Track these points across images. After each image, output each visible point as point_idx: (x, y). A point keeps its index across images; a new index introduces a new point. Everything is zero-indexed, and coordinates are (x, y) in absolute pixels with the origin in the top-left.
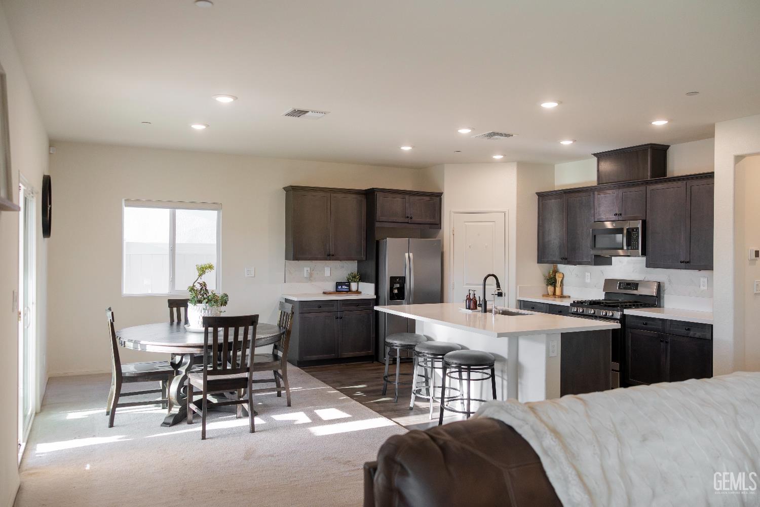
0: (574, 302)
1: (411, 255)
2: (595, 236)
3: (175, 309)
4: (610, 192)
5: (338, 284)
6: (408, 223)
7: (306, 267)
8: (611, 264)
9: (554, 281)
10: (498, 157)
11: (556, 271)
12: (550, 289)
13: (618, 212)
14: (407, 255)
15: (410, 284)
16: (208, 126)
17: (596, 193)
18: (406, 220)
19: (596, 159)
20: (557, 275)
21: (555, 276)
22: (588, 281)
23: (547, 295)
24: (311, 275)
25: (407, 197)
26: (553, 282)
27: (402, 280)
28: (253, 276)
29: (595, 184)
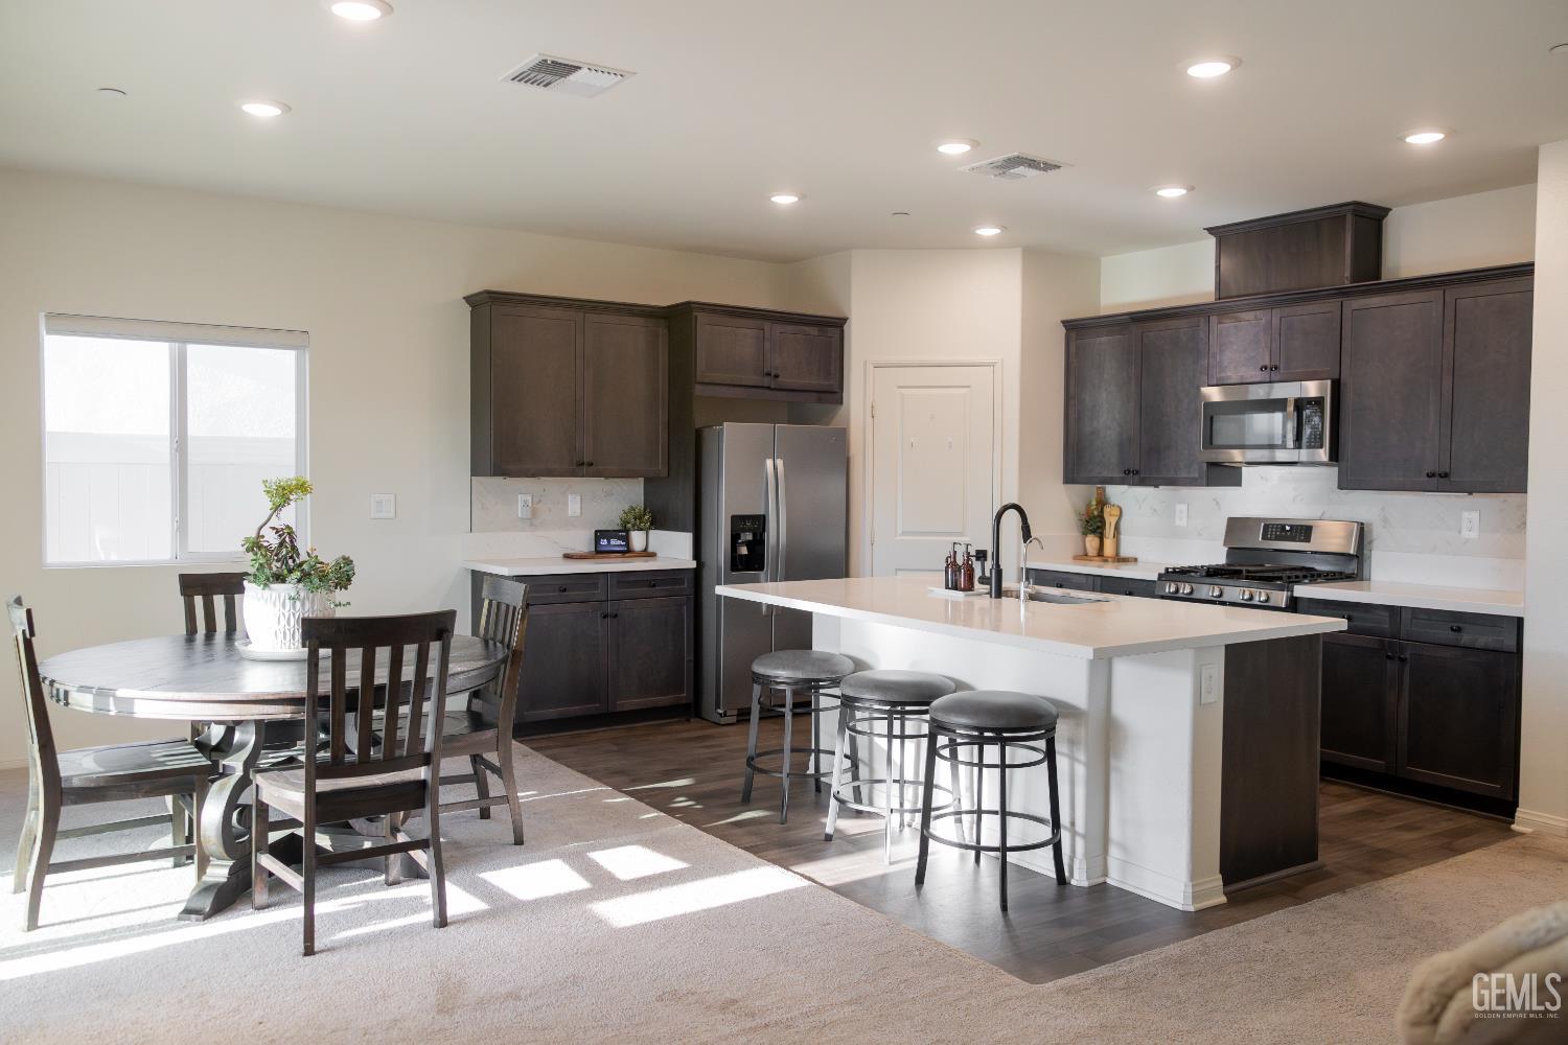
0: (1167, 569)
1: (780, 463)
2: (1212, 418)
3: (199, 600)
4: (1250, 315)
5: (599, 535)
6: (769, 388)
7: (522, 493)
8: (1238, 483)
9: (1099, 524)
10: (988, 232)
11: (1103, 502)
12: (1092, 542)
13: (1267, 363)
14: (769, 463)
15: (777, 534)
16: (287, 108)
17: (1214, 319)
18: (766, 381)
19: (1212, 241)
20: (1107, 510)
21: (1102, 511)
22: (1181, 521)
23: (1084, 556)
24: (534, 513)
25: (767, 325)
26: (1098, 527)
27: (758, 523)
28: (392, 515)
29: (1212, 299)
